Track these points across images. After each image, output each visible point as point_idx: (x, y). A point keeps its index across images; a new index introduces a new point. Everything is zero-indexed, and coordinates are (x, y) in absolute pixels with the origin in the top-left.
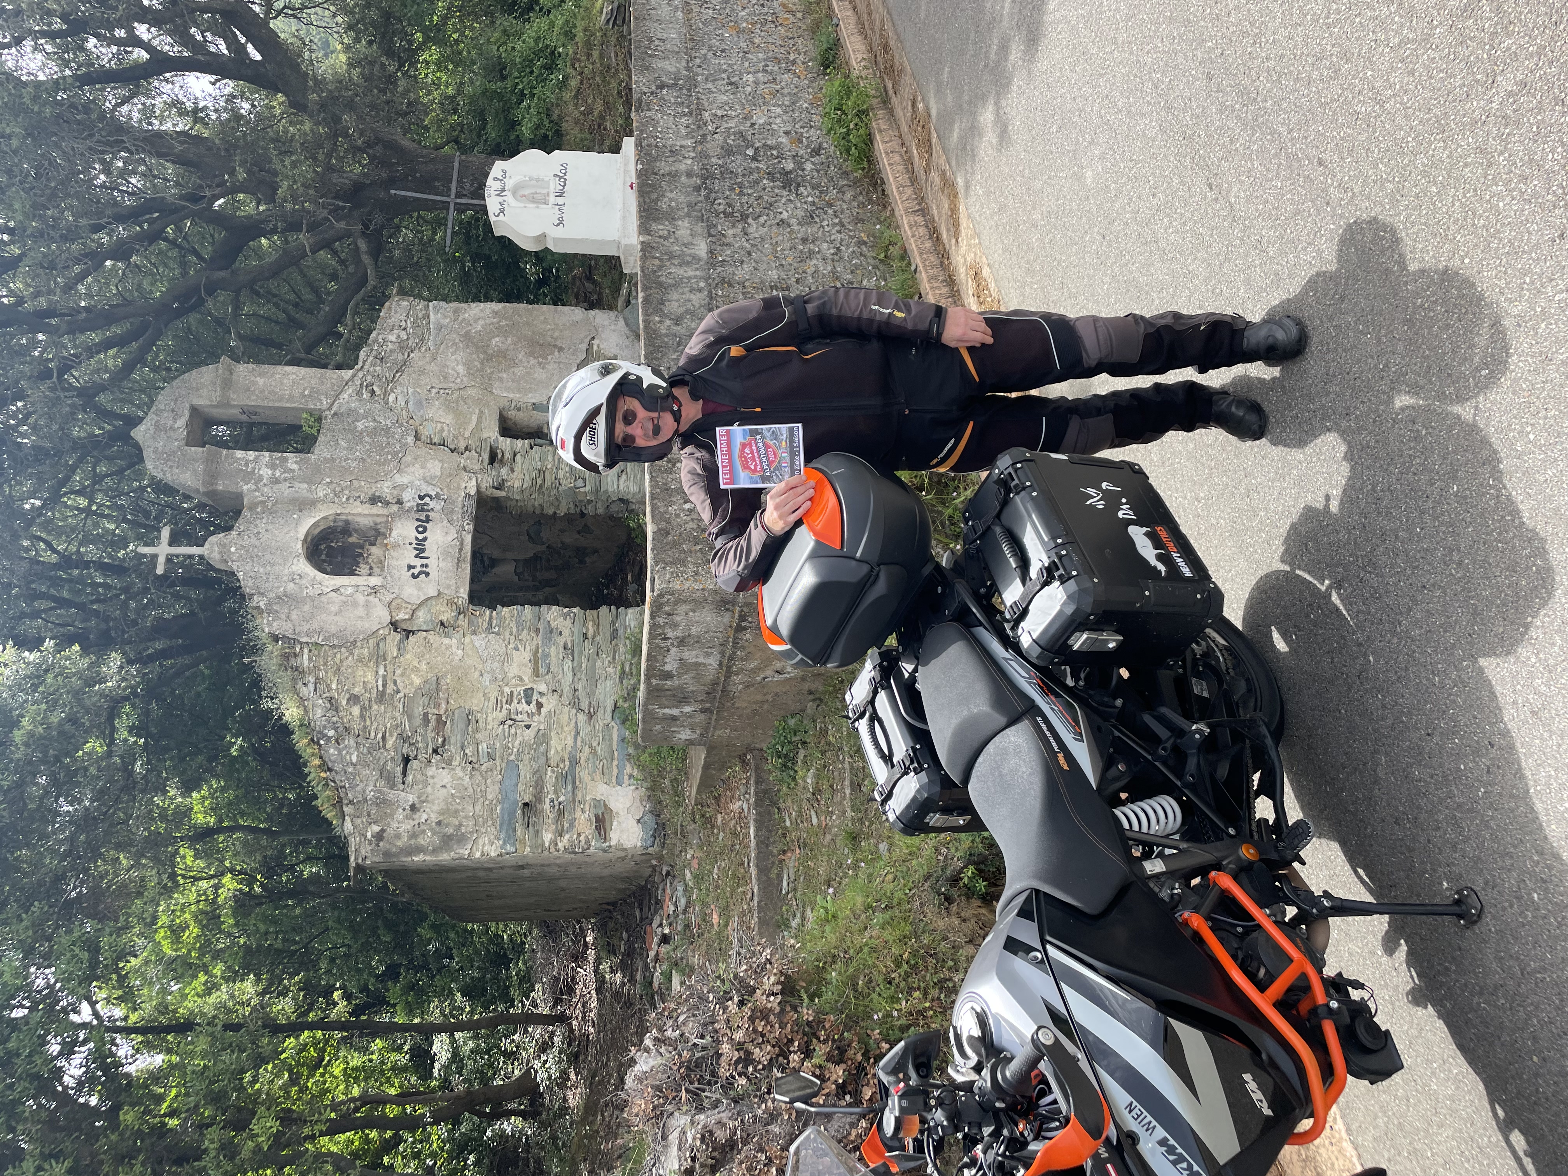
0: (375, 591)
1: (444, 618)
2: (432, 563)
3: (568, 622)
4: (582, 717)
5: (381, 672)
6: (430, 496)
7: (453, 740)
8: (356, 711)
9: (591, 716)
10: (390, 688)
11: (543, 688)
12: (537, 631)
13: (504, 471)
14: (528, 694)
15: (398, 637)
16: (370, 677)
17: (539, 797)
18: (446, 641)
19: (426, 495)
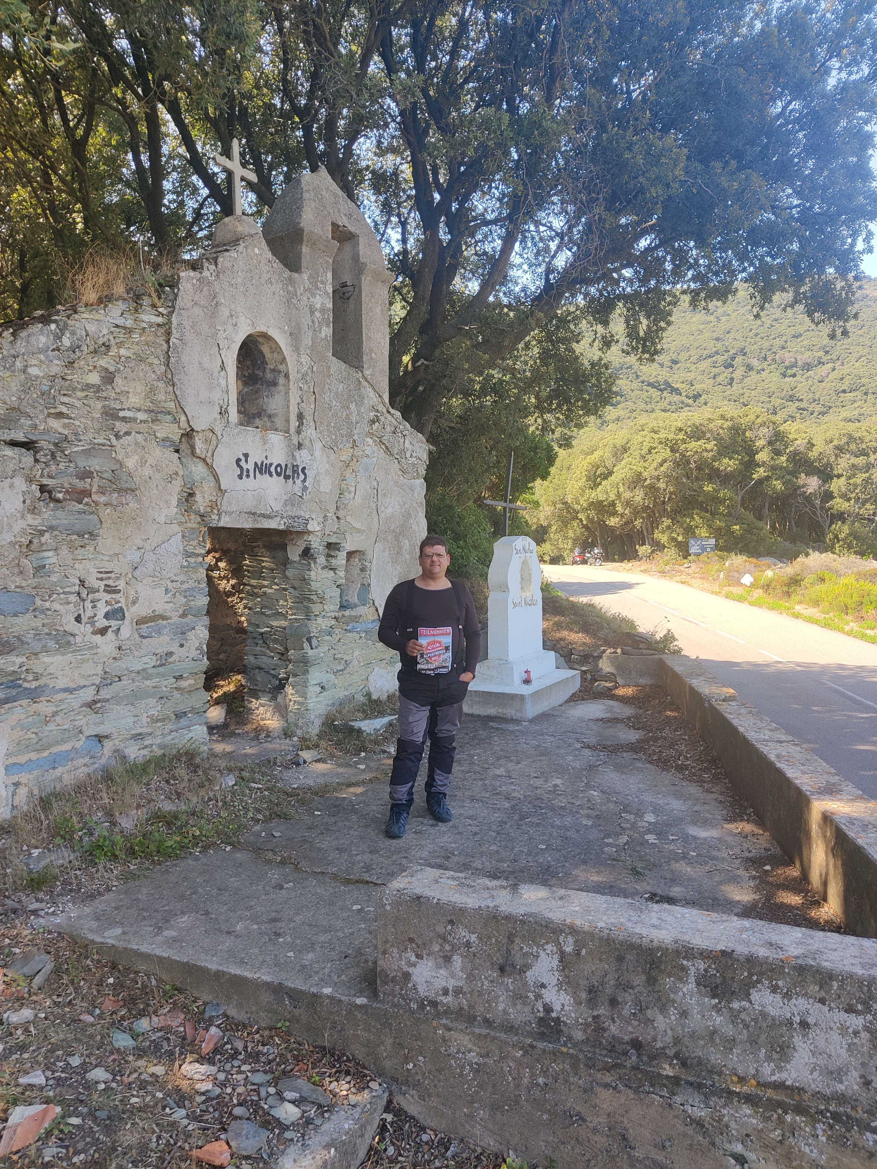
1: (198, 498)
2: (248, 483)
3: (194, 653)
4: (89, 694)
5: (141, 416)
6: (304, 481)
7: (60, 513)
9: (90, 705)
10: (121, 427)
11: (124, 632)
12: (183, 615)
14: (116, 614)
15: (176, 438)
16: (134, 400)
18: (174, 502)
19: (305, 474)
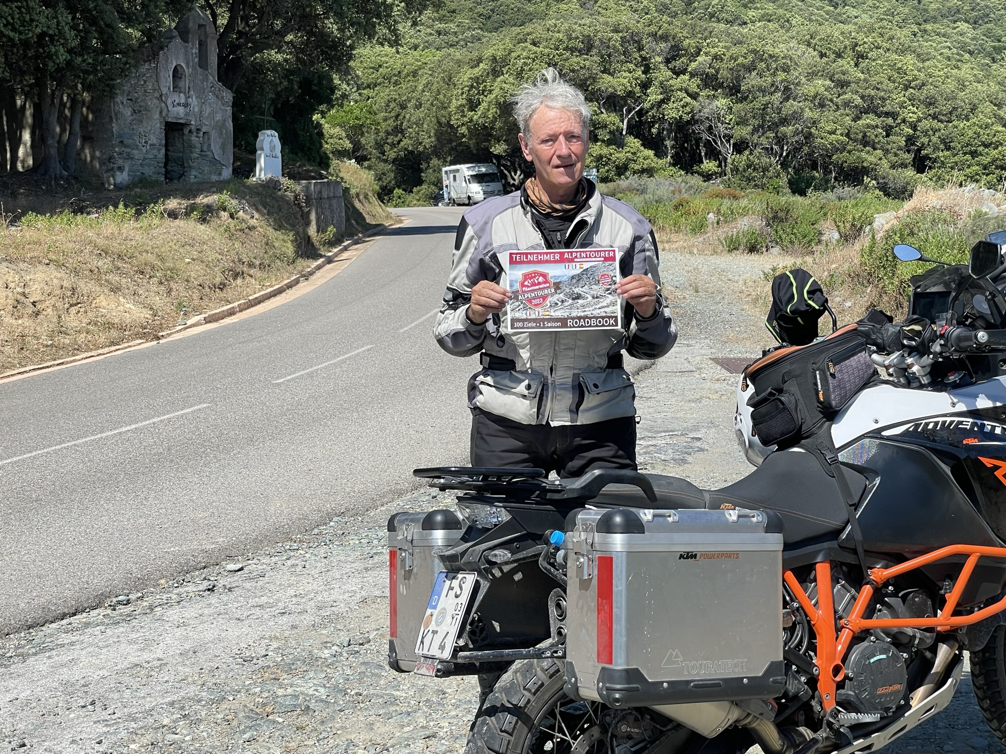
0: (169, 89)
1: (163, 113)
2: (175, 109)
3: (161, 157)
4: (141, 162)
5: (152, 91)
6: (190, 108)
7: (136, 116)
8: (142, 83)
9: (141, 165)
10: (147, 94)
11: (148, 147)
12: (160, 145)
13: (195, 134)
14: (146, 142)
15: (159, 97)
16: (150, 87)
17: (126, 146)
18: (158, 114)
19: (190, 106)
